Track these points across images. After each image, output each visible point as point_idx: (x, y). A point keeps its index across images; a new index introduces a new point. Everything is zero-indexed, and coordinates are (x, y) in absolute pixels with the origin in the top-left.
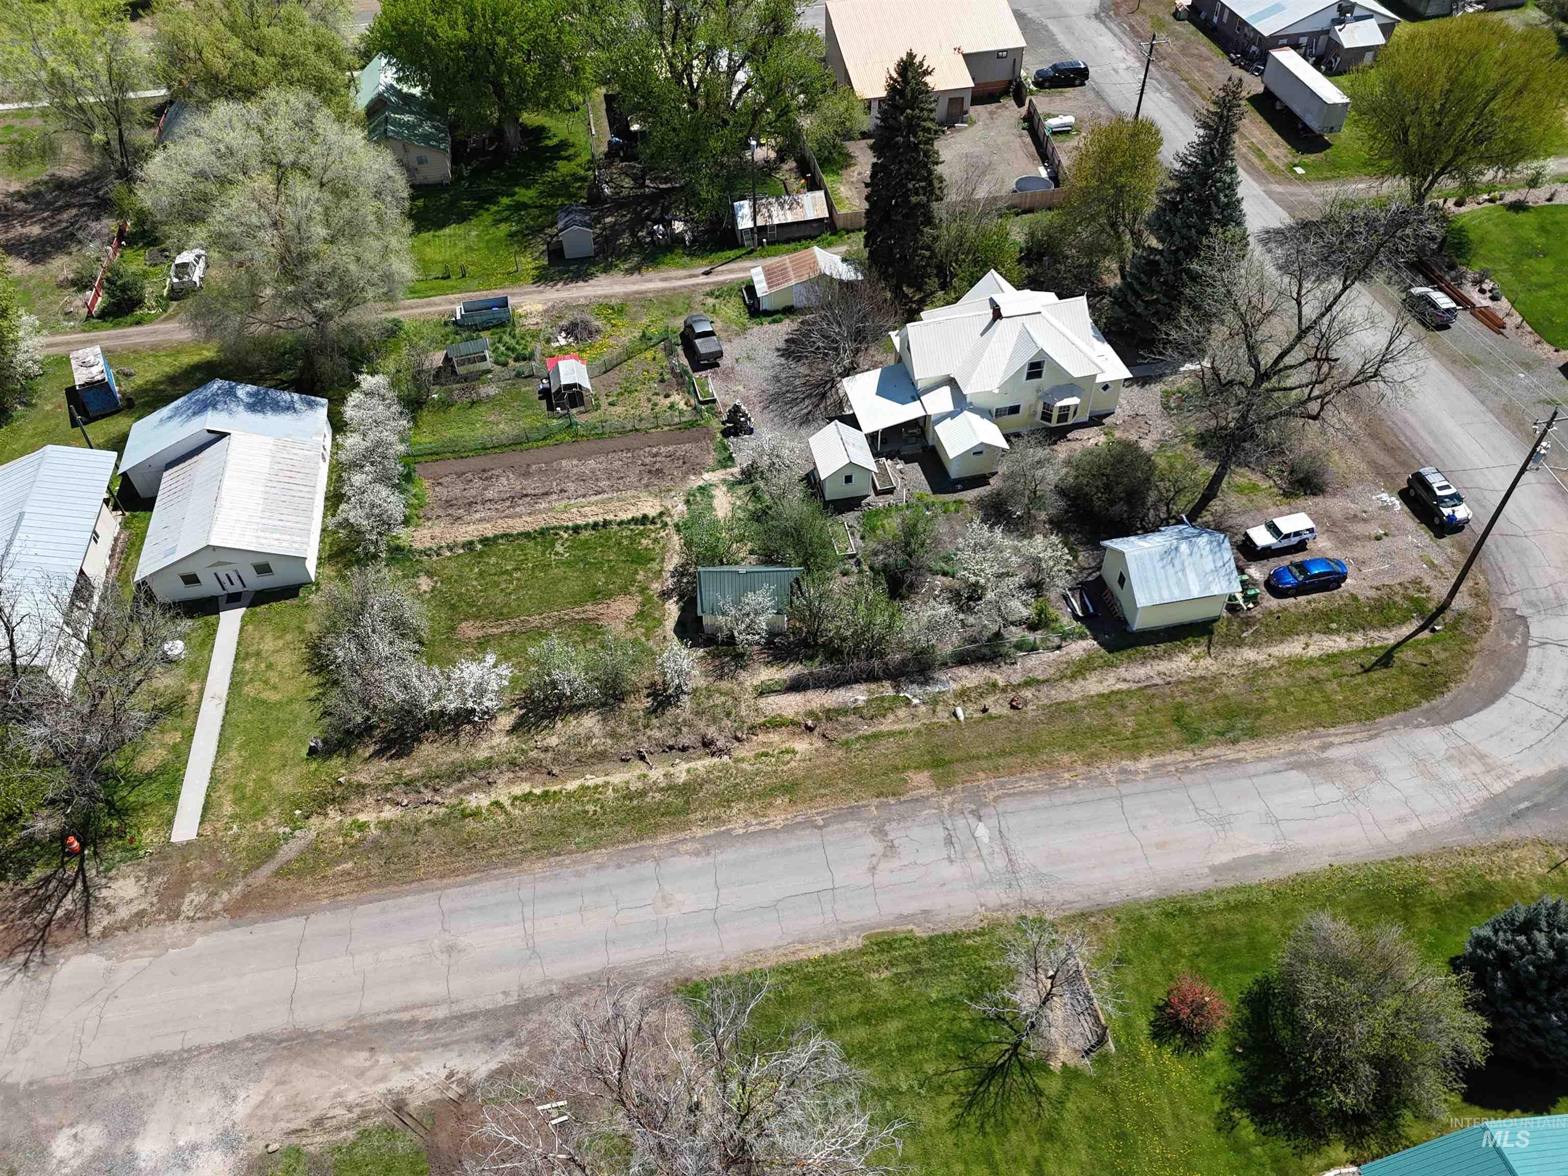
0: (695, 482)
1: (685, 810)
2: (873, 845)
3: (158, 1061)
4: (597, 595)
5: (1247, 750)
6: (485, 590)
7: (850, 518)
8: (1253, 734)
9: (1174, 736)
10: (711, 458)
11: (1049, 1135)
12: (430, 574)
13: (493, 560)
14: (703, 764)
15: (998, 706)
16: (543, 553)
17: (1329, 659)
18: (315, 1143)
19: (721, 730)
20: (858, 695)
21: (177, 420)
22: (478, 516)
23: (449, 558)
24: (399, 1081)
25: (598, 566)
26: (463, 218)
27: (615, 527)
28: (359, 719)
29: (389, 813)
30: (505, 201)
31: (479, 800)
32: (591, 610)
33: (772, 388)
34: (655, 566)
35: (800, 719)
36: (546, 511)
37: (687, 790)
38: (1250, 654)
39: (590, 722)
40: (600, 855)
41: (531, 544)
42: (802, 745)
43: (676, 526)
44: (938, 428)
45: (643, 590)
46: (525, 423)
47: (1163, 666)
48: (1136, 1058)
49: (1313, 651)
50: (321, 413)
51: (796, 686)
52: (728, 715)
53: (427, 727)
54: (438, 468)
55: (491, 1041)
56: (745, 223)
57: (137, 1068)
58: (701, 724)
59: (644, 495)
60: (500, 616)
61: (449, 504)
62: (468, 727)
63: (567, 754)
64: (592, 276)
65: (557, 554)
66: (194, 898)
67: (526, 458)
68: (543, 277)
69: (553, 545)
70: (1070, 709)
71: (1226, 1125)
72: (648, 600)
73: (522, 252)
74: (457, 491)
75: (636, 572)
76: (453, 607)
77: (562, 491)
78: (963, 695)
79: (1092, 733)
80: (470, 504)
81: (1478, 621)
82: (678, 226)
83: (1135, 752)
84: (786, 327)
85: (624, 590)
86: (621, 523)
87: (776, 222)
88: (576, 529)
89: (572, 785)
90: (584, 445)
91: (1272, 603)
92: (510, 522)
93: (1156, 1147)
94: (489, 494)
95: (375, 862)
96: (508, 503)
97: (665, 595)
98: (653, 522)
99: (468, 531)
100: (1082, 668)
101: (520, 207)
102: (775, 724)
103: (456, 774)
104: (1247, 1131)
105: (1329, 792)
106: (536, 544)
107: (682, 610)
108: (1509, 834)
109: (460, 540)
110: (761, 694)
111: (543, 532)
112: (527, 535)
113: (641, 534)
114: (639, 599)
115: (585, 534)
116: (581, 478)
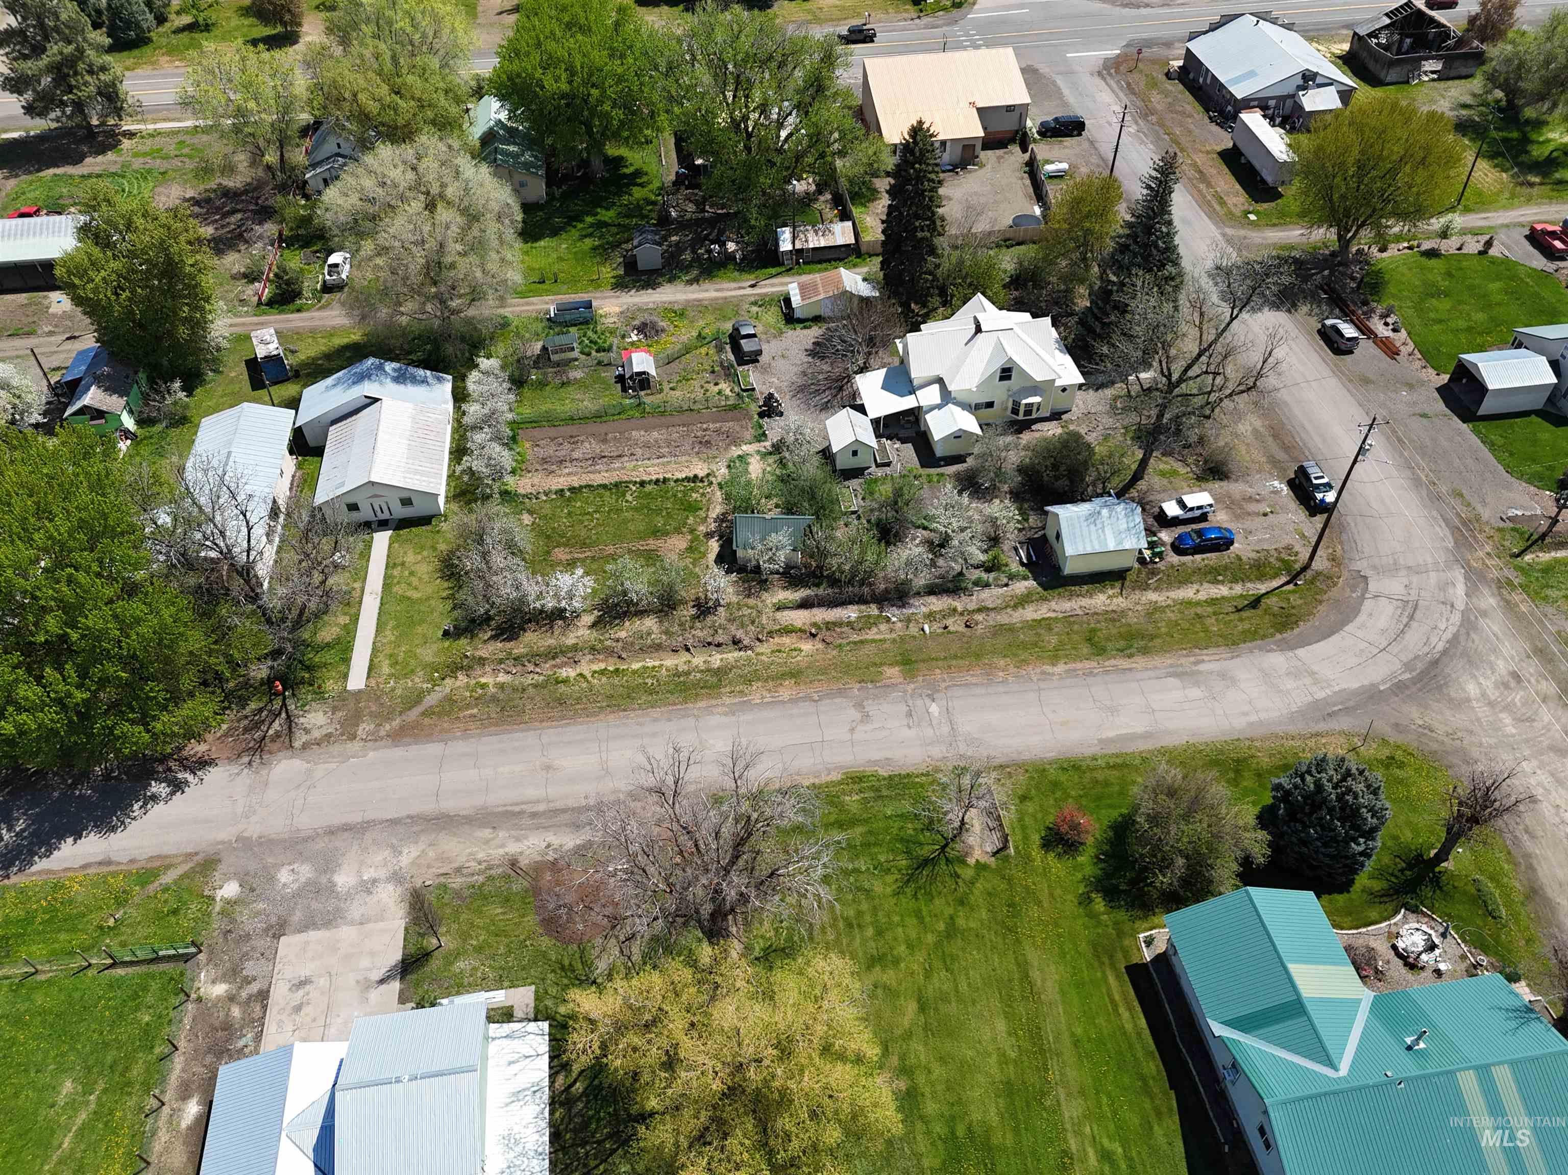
0: (735, 452)
1: (719, 685)
2: (854, 714)
3: (347, 828)
4: (656, 533)
5: (1140, 662)
6: (572, 526)
7: (855, 483)
8: (1145, 651)
9: (1085, 650)
10: (748, 434)
11: (962, 902)
12: (531, 512)
13: (579, 504)
14: (733, 656)
15: (955, 625)
16: (617, 501)
17: (1212, 602)
18: (457, 882)
19: (747, 633)
20: (851, 613)
21: (339, 388)
22: (567, 471)
23: (545, 501)
24: (513, 848)
25: (658, 512)
26: (555, 232)
27: (672, 483)
28: (482, 611)
29: (502, 678)
30: (589, 219)
31: (568, 672)
32: (652, 543)
33: (800, 382)
34: (702, 513)
35: (806, 628)
36: (619, 469)
37: (720, 673)
38: (1152, 596)
39: (650, 623)
40: (655, 713)
41: (608, 493)
42: (807, 647)
43: (719, 484)
44: (928, 417)
45: (692, 531)
46: (604, 401)
47: (1085, 602)
48: (1027, 859)
49: (1202, 596)
50: (447, 387)
51: (805, 604)
52: (753, 622)
53: (530, 621)
54: (536, 433)
55: (577, 827)
56: (786, 245)
57: (332, 832)
58: (733, 628)
59: (695, 460)
60: (584, 545)
61: (544, 461)
62: (560, 622)
63: (632, 644)
64: (659, 285)
65: (627, 501)
66: (364, 728)
67: (603, 428)
68: (620, 285)
69: (624, 495)
70: (1011, 629)
71: (1085, 901)
72: (695, 539)
73: (603, 264)
74: (550, 451)
75: (687, 517)
76: (548, 537)
77: (632, 454)
78: (930, 616)
79: (1024, 646)
80: (561, 462)
81: (1330, 579)
82: (731, 246)
83: (1054, 659)
84: (814, 333)
85: (678, 531)
86: (677, 481)
87: (811, 246)
88: (642, 484)
89: (636, 666)
90: (650, 420)
91: (1174, 559)
92: (592, 476)
93: (1035, 912)
94: (576, 455)
95: (493, 709)
96: (590, 462)
97: (709, 535)
98: (702, 481)
99: (560, 482)
100: (1023, 601)
101: (601, 225)
102: (787, 631)
103: (552, 654)
104: (1099, 904)
105: (1195, 693)
106: (612, 493)
107: (721, 546)
108: (1322, 727)
109: (554, 488)
110: (778, 609)
111: (617, 485)
112: (604, 486)
113: (692, 489)
114: (689, 537)
115: (649, 488)
116: (647, 445)
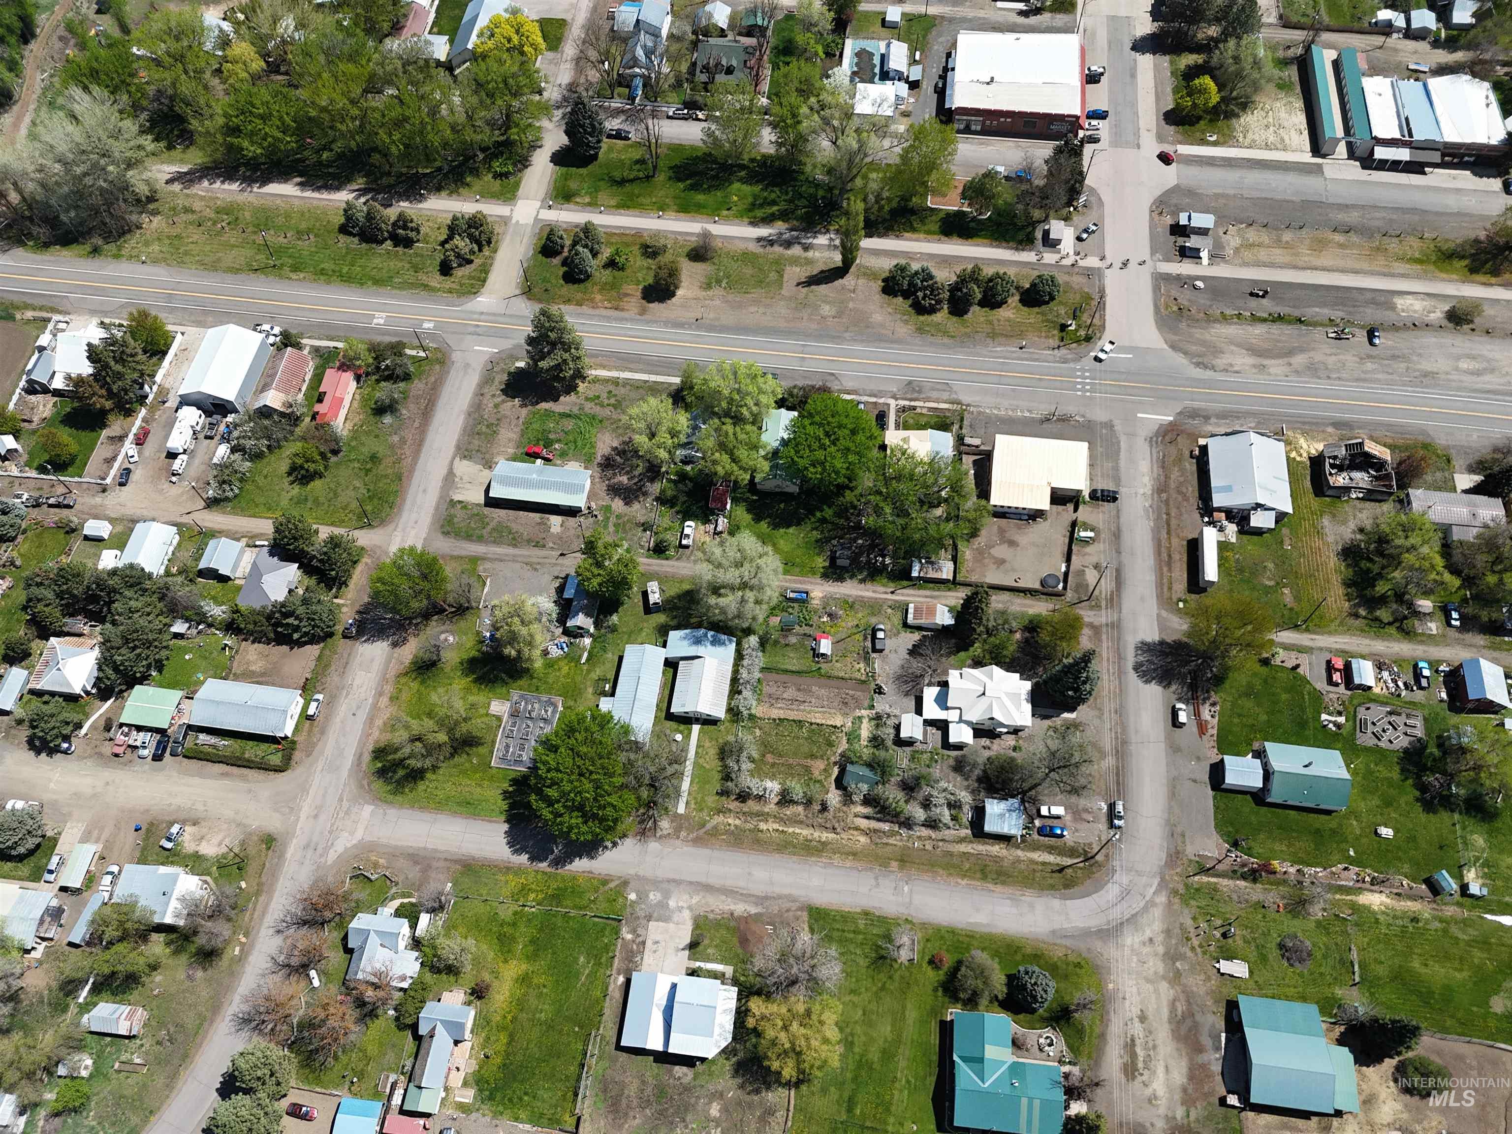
0: (858, 713)
1: (822, 851)
2: (873, 882)
3: (674, 881)
4: (813, 756)
5: (999, 888)
6: (777, 742)
7: (908, 749)
8: (1003, 883)
9: (978, 875)
10: (866, 703)
11: (890, 977)
12: (760, 730)
14: (831, 836)
15: (929, 847)
16: (799, 731)
17: (1044, 864)
18: (711, 916)
19: (840, 825)
20: (886, 827)
21: (686, 643)
22: (779, 706)
23: (767, 723)
24: (732, 907)
27: (824, 727)
29: (738, 822)
31: (763, 826)
32: (809, 762)
33: (900, 672)
34: (835, 749)
35: (865, 829)
36: (802, 711)
37: (824, 844)
38: (1019, 853)
39: (800, 809)
40: (795, 858)
41: (795, 726)
42: (863, 839)
43: (846, 733)
44: (951, 726)
46: (803, 663)
47: (989, 848)
48: (921, 966)
49: (1041, 859)
50: (731, 648)
51: (867, 817)
52: (843, 820)
53: (751, 797)
54: (769, 676)
55: (757, 904)
56: (915, 574)
57: (669, 881)
58: (834, 821)
59: (838, 713)
60: (780, 756)
61: (770, 696)
62: (763, 801)
63: (792, 818)
64: (845, 579)
65: (803, 732)
66: (683, 834)
67: (800, 681)
68: (825, 575)
70: (951, 854)
71: (935, 990)
74: (774, 690)
75: (827, 750)
76: (765, 746)
77: (810, 702)
78: (920, 838)
79: (954, 866)
80: (777, 699)
81: (1100, 865)
82: (888, 561)
83: (964, 876)
85: (822, 757)
86: (827, 726)
87: (928, 576)
89: (791, 830)
90: (822, 680)
91: (1036, 836)
93: (916, 989)
95: (732, 838)
96: (790, 703)
97: (835, 763)
100: (962, 840)
102: (857, 829)
103: (758, 814)
104: (940, 993)
105: (1014, 911)
106: (797, 726)
107: (839, 772)
108: (1058, 941)
109: (772, 716)
110: (856, 816)
111: (800, 721)
112: (794, 721)
113: (833, 733)
114: (826, 762)
115: (814, 727)
116: (818, 697)
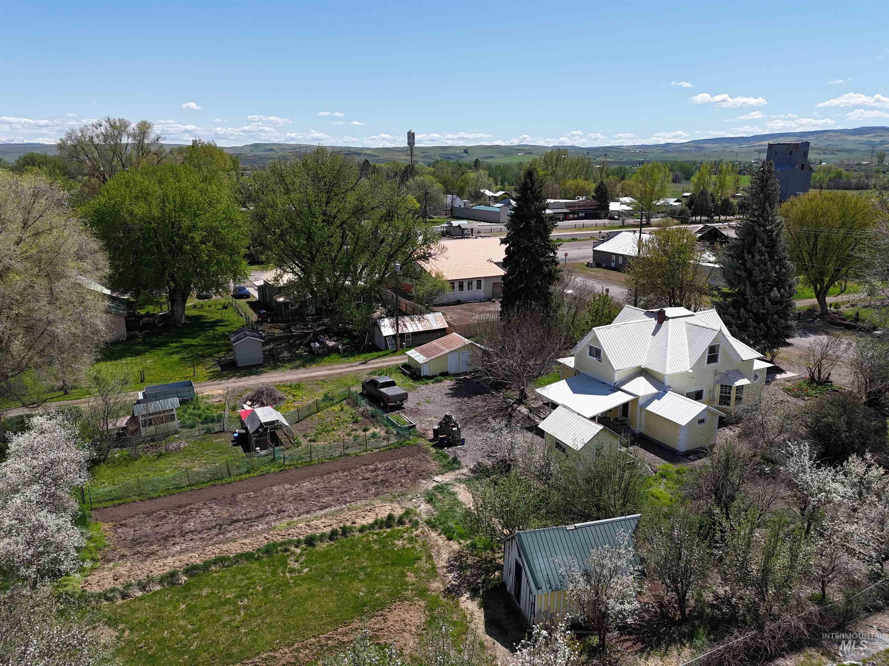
0: (428, 485)
4: (363, 608)
6: (199, 629)
10: (434, 466)
16: (274, 573)
22: (178, 548)
23: (141, 599)
25: (351, 576)
26: (136, 354)
27: (357, 534)
30: (174, 345)
32: (362, 627)
34: (423, 564)
41: (255, 565)
44: (650, 407)
56: (389, 332)
65: (292, 571)
72: (433, 603)
73: (195, 366)
75: (403, 575)
77: (279, 511)
80: (166, 539)
82: (330, 343)
84: (448, 383)
85: (398, 597)
86: (362, 530)
87: (411, 331)
90: (294, 472)
96: (216, 531)
97: (453, 593)
101: (188, 346)
106: (262, 565)
113: (390, 536)
114: (422, 603)
116: (298, 499)
